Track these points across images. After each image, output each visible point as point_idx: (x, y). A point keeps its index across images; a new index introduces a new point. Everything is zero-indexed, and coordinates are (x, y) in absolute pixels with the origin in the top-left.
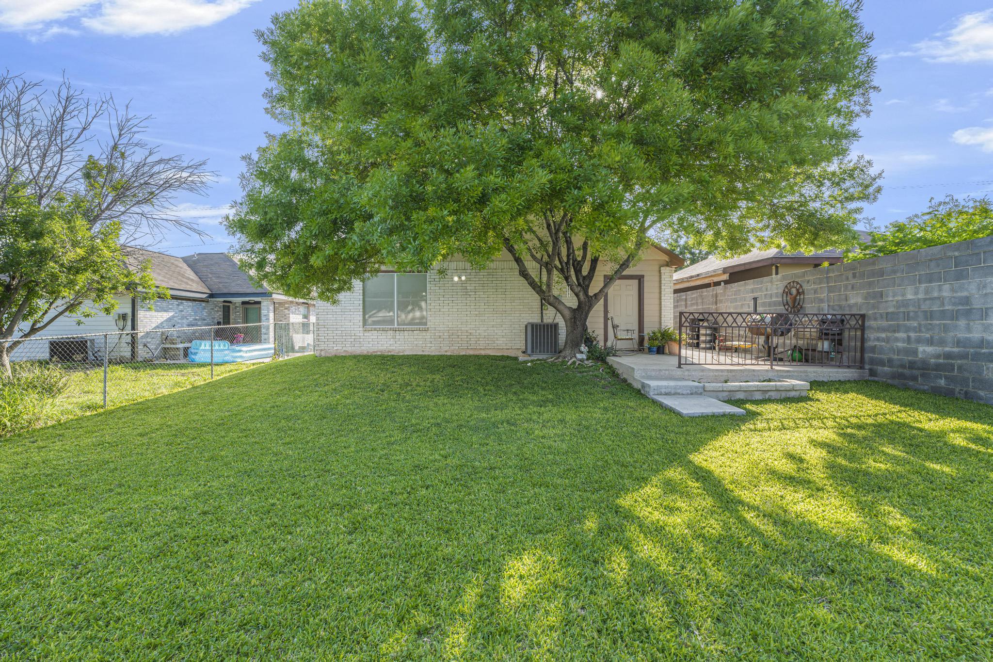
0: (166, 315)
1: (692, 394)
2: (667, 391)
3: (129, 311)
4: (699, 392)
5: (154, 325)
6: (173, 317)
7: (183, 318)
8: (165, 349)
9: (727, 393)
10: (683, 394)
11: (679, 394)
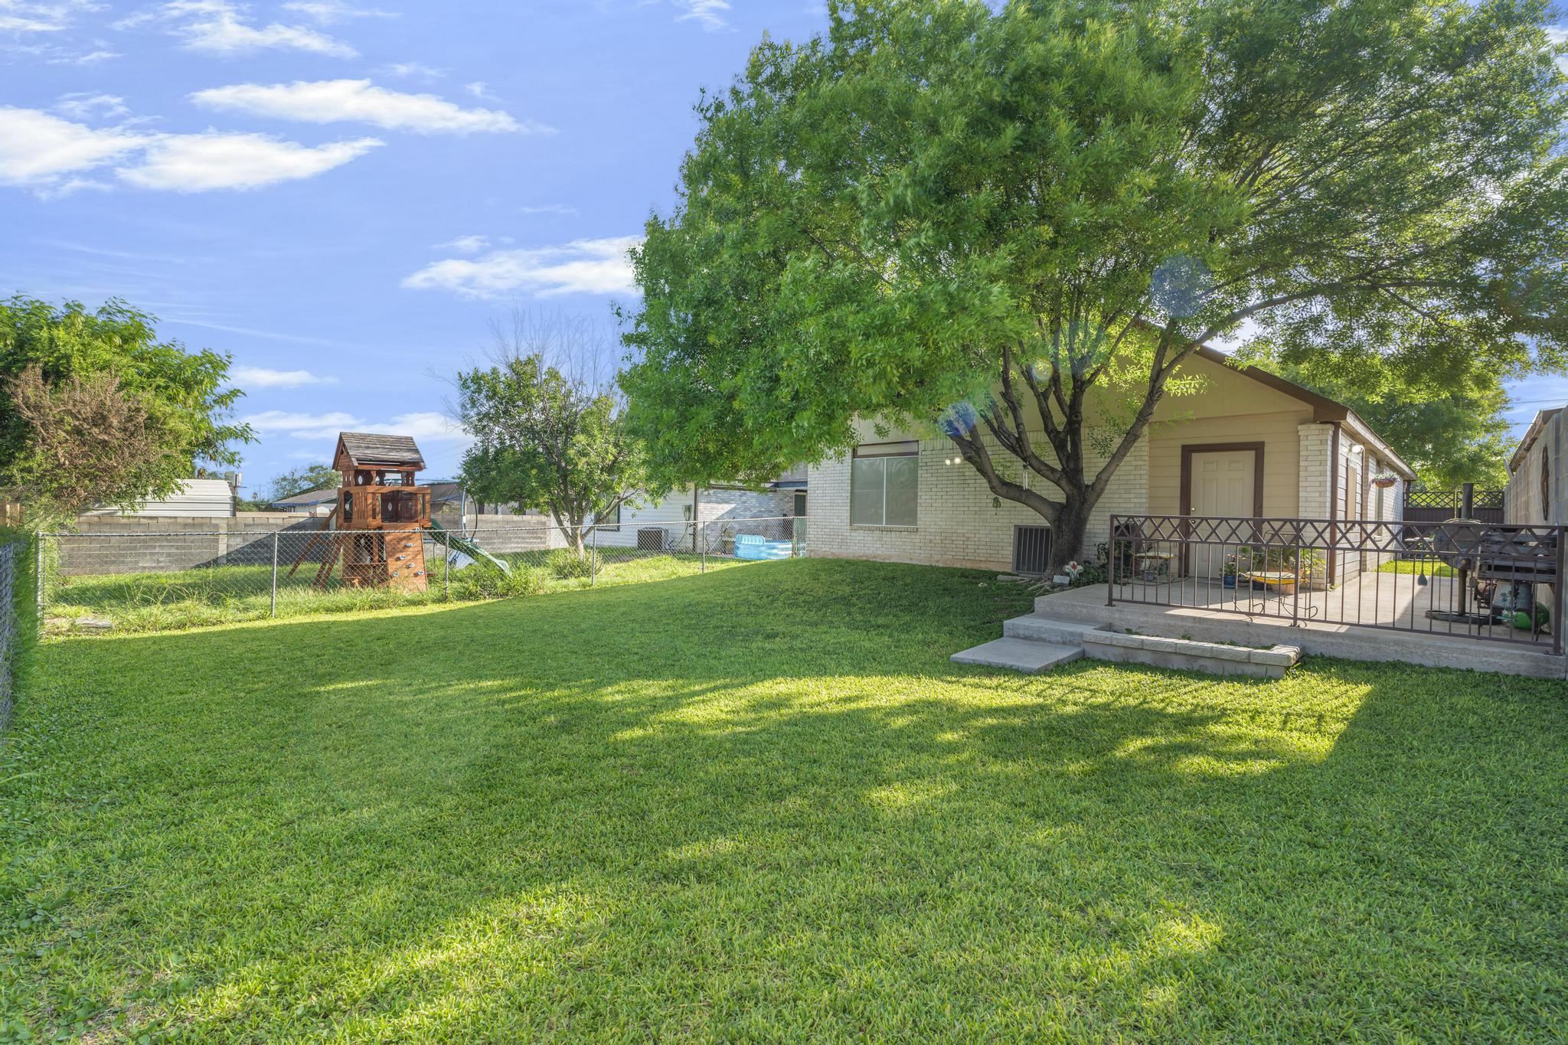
0: (727, 507)
1: (1064, 643)
2: (1027, 633)
3: (692, 503)
4: (1076, 642)
5: (714, 517)
6: (735, 508)
7: (746, 509)
8: (725, 543)
9: (1122, 651)
10: (1050, 642)
11: (1044, 640)
